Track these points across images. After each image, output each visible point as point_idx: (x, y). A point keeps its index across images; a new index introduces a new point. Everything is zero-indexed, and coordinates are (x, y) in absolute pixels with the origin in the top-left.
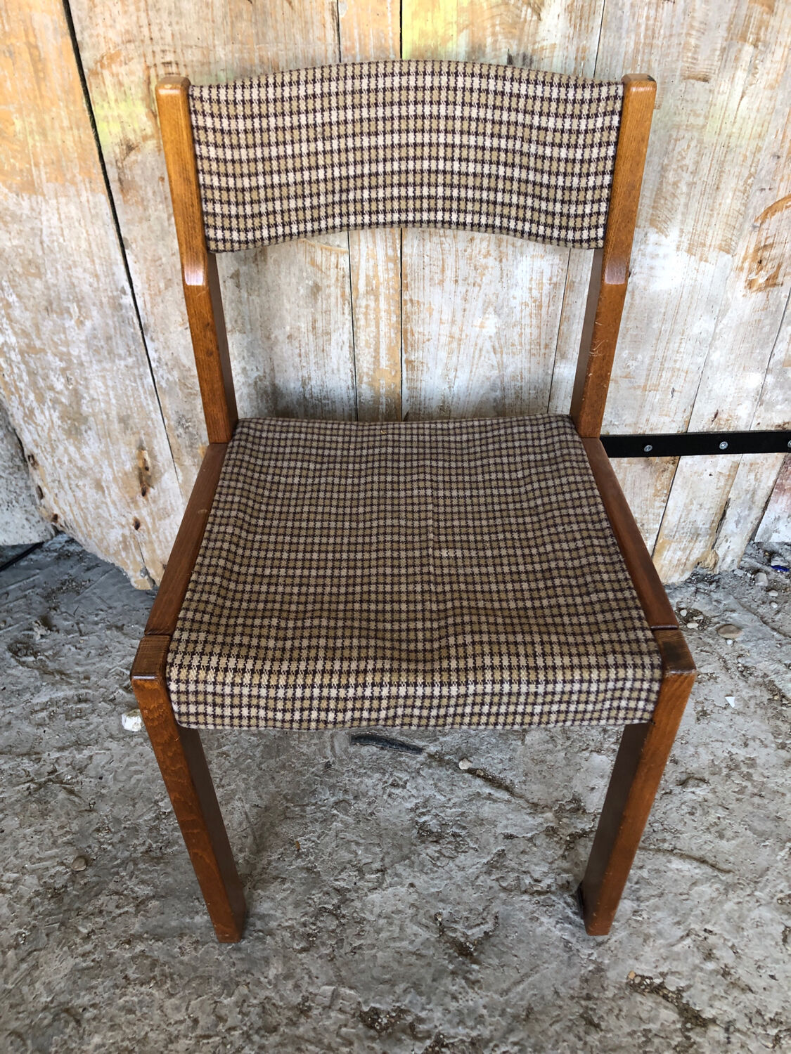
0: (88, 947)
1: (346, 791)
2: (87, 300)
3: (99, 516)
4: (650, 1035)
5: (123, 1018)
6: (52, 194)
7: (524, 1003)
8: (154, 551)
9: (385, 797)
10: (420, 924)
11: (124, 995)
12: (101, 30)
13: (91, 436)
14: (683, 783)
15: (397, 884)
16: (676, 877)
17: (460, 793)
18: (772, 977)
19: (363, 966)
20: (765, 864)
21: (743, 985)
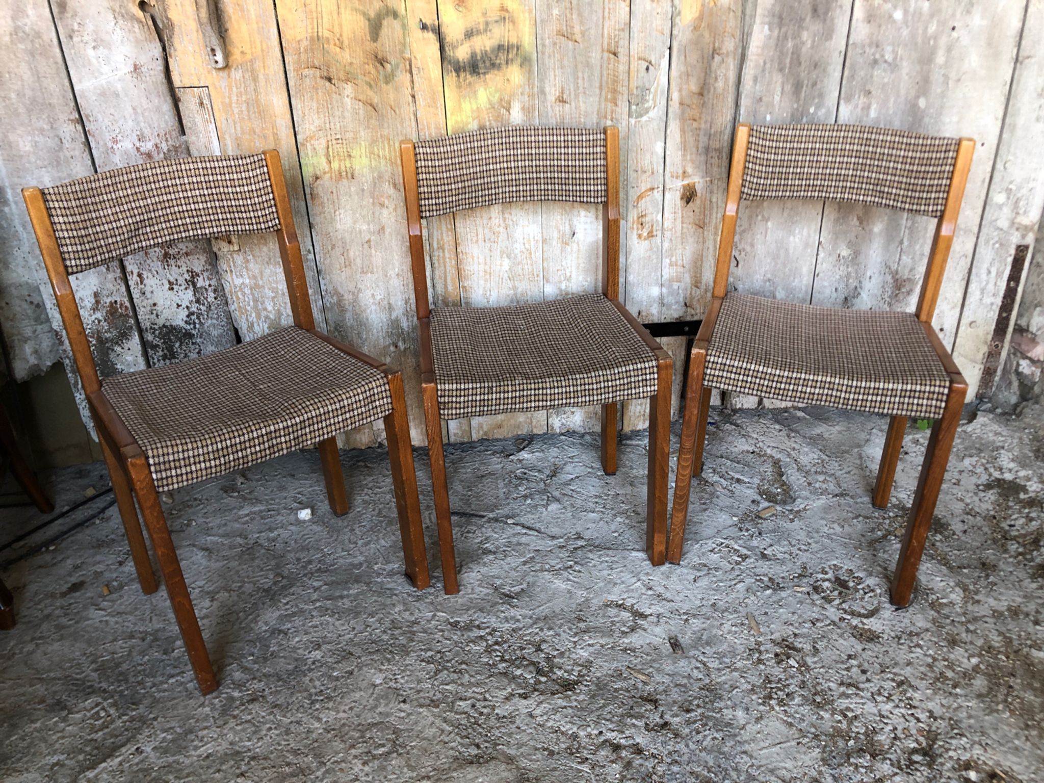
4: (614, 623)
5: (312, 630)
7: (543, 614)
9: (463, 538)
11: (311, 621)
12: (307, 126)
17: (508, 533)
18: (686, 596)
21: (669, 600)
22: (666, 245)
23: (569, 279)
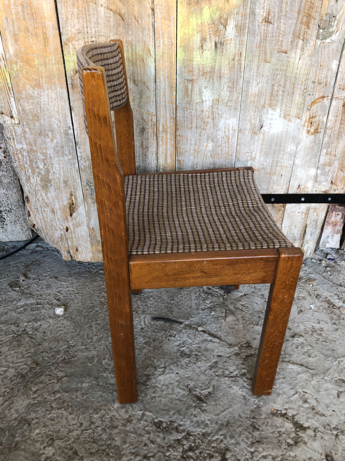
0: (36, 395)
1: (150, 338)
2: (55, 131)
3: (52, 225)
4: (281, 433)
5: (49, 423)
6: (46, 89)
7: (226, 419)
8: (73, 242)
9: (166, 341)
10: (181, 389)
11: (50, 413)
12: (69, 28)
13: (52, 189)
14: (293, 337)
15: (171, 373)
16: (290, 371)
17: (199, 339)
18: (334, 411)
19: (155, 404)
20: (328, 367)
21: (321, 414)
22: (326, 139)
23: (253, 159)
